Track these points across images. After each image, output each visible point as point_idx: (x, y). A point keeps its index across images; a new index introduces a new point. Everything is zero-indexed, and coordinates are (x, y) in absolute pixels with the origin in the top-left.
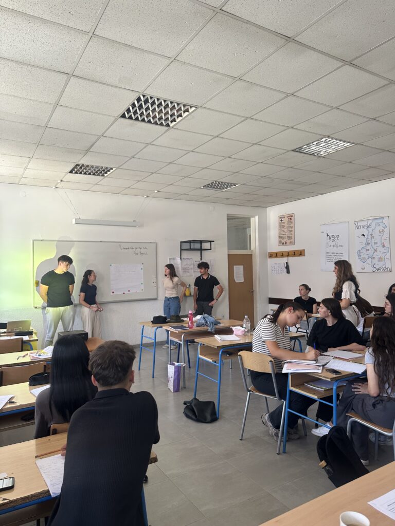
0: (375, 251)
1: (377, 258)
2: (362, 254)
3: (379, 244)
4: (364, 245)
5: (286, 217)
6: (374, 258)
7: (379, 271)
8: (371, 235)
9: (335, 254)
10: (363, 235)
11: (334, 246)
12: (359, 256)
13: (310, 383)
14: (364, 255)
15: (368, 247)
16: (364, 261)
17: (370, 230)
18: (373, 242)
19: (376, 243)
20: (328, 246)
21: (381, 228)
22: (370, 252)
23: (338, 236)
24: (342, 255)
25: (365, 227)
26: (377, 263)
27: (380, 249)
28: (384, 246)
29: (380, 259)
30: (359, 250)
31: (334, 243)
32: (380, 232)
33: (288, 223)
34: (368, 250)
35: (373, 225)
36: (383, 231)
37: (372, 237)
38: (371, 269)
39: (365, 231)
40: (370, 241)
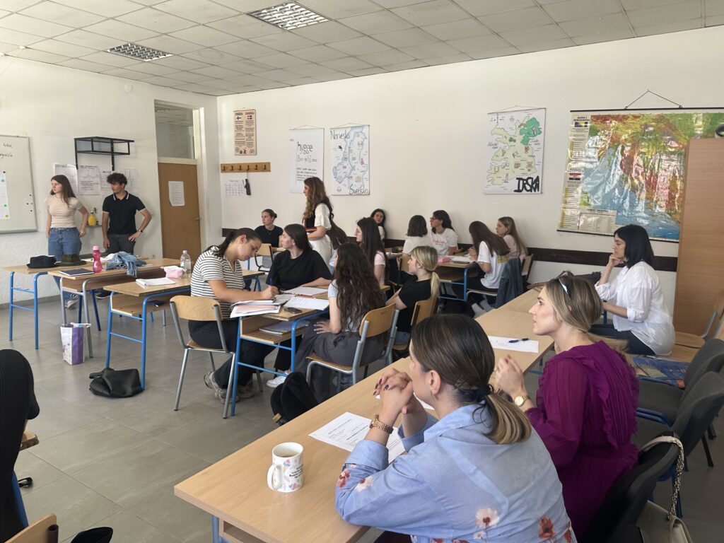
0: (353, 168)
1: (354, 177)
2: (338, 172)
3: (357, 160)
4: (341, 161)
5: (244, 113)
6: (351, 177)
7: (357, 193)
8: (350, 148)
9: (307, 171)
10: (340, 147)
11: (306, 160)
12: (335, 174)
13: (266, 328)
14: (341, 173)
15: (346, 163)
16: (340, 181)
17: (348, 140)
18: (351, 157)
19: (354, 159)
20: (299, 159)
21: (360, 140)
22: (348, 170)
23: (311, 147)
24: (315, 172)
25: (343, 137)
26: (354, 183)
27: (358, 166)
28: (362, 163)
29: (358, 179)
30: (336, 167)
31: (306, 155)
32: (359, 145)
33: (247, 122)
34: (345, 167)
35: (352, 135)
36: (362, 144)
37: (350, 151)
38: (347, 191)
39: (342, 142)
40: (347, 156)
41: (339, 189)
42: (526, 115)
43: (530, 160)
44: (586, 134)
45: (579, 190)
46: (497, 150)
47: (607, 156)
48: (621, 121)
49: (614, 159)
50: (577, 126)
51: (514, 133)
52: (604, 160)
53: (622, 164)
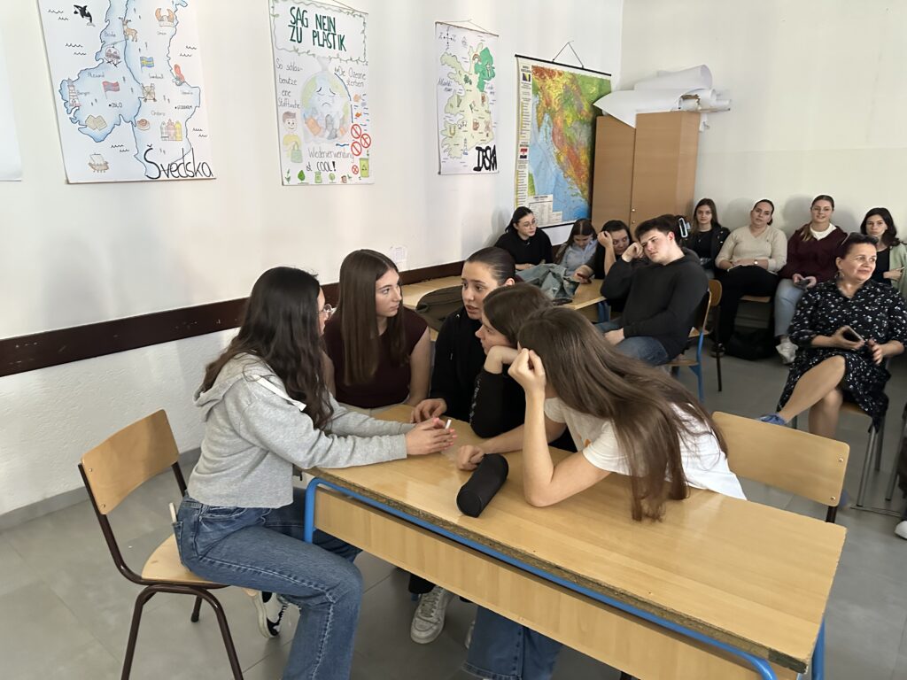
0: (149, 93)
1: (155, 122)
3: (160, 66)
4: (91, 62)
6: (144, 123)
12: (73, 108)
14: (95, 103)
16: (98, 133)
18: (134, 54)
19: (146, 63)
22: (126, 97)
26: (157, 143)
27: (167, 88)
28: (180, 80)
29: (171, 132)
30: (71, 83)
32: (161, 20)
36: (172, 18)
38: (138, 170)
40: (119, 48)
41: (98, 161)
42: (479, 40)
43: (487, 117)
44: (531, 91)
45: (526, 172)
46: (451, 93)
47: (544, 124)
48: (551, 77)
49: (548, 128)
50: (524, 79)
51: (468, 67)
52: (542, 129)
53: (553, 135)
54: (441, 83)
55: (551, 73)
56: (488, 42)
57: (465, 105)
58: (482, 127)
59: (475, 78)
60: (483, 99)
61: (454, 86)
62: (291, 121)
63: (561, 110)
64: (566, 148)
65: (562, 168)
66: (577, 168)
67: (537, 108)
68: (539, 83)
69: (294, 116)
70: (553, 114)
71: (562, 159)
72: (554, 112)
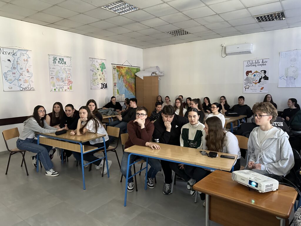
2: (8, 76)
3: (24, 70)
4: (10, 69)
6: (20, 80)
10: (9, 60)
14: (11, 77)
18: (19, 67)
19: (21, 69)
21: (25, 58)
22: (17, 75)
25: (11, 54)
27: (25, 73)
28: (28, 72)
29: (26, 81)
34: (14, 73)
35: (18, 54)
36: (27, 60)
37: (18, 64)
40: (16, 67)
41: (10, 87)
42: (101, 61)
43: (104, 77)
44: (116, 71)
45: (116, 89)
46: (93, 72)
47: (121, 79)
48: (122, 68)
49: (122, 79)
50: (114, 69)
51: (98, 67)
52: (120, 80)
53: (124, 81)
54: (91, 70)
55: (122, 67)
56: (104, 61)
57: (98, 75)
58: (103, 79)
59: (100, 69)
60: (103, 73)
61: (94, 71)
62: (53, 79)
63: (126, 75)
64: (128, 84)
65: (127, 88)
66: (131, 88)
67: (118, 75)
68: (118, 70)
69: (54, 78)
70: (123, 76)
71: (127, 86)
72: (124, 76)
